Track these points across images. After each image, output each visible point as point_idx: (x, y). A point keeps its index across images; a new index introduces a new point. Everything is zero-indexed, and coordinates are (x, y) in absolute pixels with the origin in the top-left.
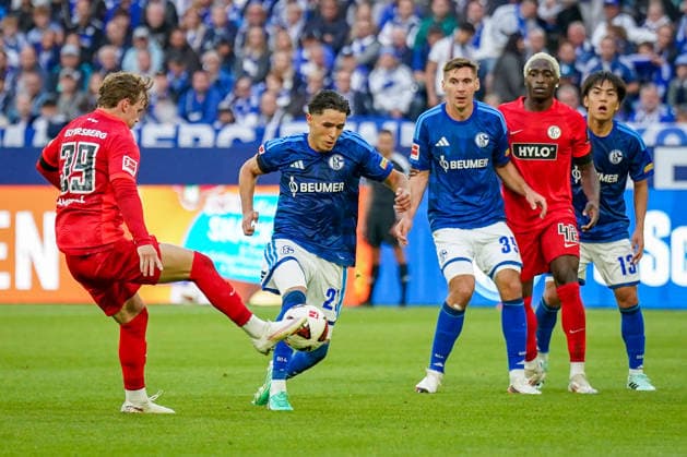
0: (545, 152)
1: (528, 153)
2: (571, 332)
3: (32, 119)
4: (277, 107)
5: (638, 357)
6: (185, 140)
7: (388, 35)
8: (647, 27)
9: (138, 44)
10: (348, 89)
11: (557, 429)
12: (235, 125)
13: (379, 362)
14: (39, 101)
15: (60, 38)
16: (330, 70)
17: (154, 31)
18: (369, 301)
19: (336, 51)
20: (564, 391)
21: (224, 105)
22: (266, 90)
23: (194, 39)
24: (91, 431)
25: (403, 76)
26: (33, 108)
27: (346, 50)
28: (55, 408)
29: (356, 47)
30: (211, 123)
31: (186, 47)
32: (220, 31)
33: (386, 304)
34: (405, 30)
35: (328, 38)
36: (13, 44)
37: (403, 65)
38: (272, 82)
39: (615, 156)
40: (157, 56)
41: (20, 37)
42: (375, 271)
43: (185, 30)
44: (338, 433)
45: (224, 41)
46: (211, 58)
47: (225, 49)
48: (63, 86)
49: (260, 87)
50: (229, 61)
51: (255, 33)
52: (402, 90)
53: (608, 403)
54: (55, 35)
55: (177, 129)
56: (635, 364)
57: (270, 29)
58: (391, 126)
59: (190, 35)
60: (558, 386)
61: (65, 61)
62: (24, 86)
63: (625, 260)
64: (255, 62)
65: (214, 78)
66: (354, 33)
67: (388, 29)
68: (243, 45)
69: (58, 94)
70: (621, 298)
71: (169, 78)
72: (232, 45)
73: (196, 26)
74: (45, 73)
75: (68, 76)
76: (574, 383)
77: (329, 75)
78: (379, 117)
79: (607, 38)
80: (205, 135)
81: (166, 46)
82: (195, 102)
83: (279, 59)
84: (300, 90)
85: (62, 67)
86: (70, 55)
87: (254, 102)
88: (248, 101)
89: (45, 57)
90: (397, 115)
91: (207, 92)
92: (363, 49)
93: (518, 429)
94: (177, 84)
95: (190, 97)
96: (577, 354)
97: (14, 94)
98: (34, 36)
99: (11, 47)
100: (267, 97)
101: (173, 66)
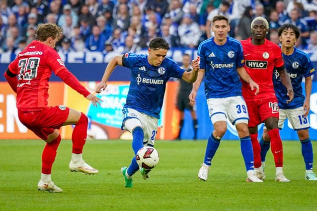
0: (261, 65)
1: (253, 65)
2: (276, 152)
3: (14, 49)
4: (133, 43)
5: (310, 164)
6: (89, 60)
7: (187, 8)
8: (313, 3)
9: (65, 13)
10: (168, 34)
11: (270, 199)
12: (113, 52)
13: (184, 167)
14: (17, 41)
15: (27, 10)
16: (159, 25)
17: (74, 7)
18: (179, 137)
19: (162, 16)
20: (273, 180)
21: (108, 42)
22: (128, 35)
23: (93, 10)
24: (43, 201)
25: (195, 28)
26: (15, 44)
27: (167, 15)
28: (26, 190)
29: (172, 13)
30: (101, 51)
31: (89, 14)
32: (106, 6)
33: (187, 138)
34: (196, 5)
35: (158, 9)
36: (5, 13)
37: (195, 22)
38: (131, 31)
39: (295, 65)
40: (75, 18)
41: (8, 10)
42: (182, 123)
43: (88, 6)
44: (164, 202)
45: (107, 11)
46: (101, 19)
47: (108, 15)
48: (29, 33)
49: (125, 33)
50: (110, 21)
51: (123, 7)
52: (195, 34)
53: (295, 186)
54: (25, 8)
55: (85, 54)
56: (309, 167)
57: (130, 5)
58: (189, 52)
59: (91, 8)
60: (270, 178)
61: (30, 21)
62: (10, 34)
63: (301, 117)
64: (123, 21)
65: (103, 29)
66: (171, 7)
67: (187, 5)
68: (117, 13)
69: (27, 37)
70: (301, 135)
71: (81, 29)
72: (111, 13)
73: (94, 4)
74: (21, 27)
75: (32, 29)
76: (278, 177)
77: (159, 27)
78: (183, 48)
79: (294, 9)
80: (99, 57)
81: (79, 14)
82: (93, 41)
83: (135, 20)
84: (145, 34)
85: (29, 24)
86: (33, 18)
87: (122, 40)
88: (119, 40)
89: (20, 19)
90: (192, 46)
91: (99, 36)
92: (175, 14)
93: (251, 199)
94: (85, 32)
95: (91, 38)
96: (279, 163)
97: (5, 38)
98: (15, 9)
99: (4, 15)
100: (129, 38)
101: (83, 24)
